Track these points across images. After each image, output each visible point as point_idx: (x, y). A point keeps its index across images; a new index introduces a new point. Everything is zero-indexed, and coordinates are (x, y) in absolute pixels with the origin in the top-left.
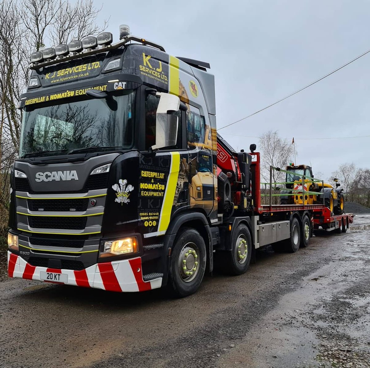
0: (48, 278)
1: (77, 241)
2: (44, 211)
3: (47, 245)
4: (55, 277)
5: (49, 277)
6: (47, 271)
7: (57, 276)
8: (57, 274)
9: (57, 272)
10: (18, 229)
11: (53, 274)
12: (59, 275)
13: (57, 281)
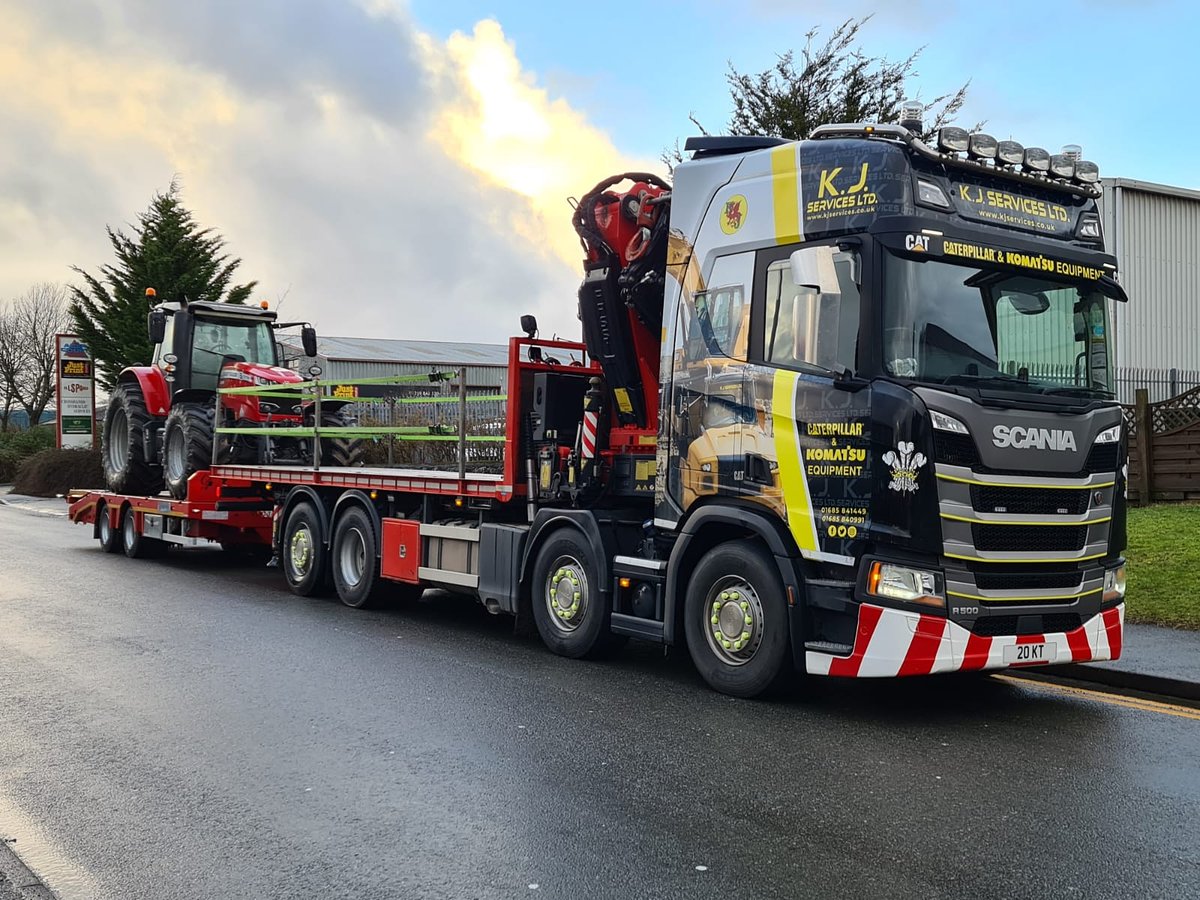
0: (1019, 658)
1: (1067, 575)
2: (1008, 512)
3: (1015, 588)
4: (1034, 651)
5: (1022, 655)
6: (1017, 643)
7: (1038, 651)
8: (1039, 644)
9: (1037, 642)
10: (946, 554)
11: (1030, 646)
12: (1041, 647)
13: (1039, 659)
